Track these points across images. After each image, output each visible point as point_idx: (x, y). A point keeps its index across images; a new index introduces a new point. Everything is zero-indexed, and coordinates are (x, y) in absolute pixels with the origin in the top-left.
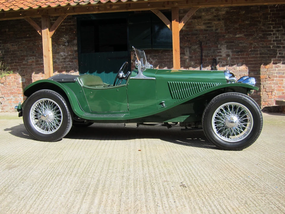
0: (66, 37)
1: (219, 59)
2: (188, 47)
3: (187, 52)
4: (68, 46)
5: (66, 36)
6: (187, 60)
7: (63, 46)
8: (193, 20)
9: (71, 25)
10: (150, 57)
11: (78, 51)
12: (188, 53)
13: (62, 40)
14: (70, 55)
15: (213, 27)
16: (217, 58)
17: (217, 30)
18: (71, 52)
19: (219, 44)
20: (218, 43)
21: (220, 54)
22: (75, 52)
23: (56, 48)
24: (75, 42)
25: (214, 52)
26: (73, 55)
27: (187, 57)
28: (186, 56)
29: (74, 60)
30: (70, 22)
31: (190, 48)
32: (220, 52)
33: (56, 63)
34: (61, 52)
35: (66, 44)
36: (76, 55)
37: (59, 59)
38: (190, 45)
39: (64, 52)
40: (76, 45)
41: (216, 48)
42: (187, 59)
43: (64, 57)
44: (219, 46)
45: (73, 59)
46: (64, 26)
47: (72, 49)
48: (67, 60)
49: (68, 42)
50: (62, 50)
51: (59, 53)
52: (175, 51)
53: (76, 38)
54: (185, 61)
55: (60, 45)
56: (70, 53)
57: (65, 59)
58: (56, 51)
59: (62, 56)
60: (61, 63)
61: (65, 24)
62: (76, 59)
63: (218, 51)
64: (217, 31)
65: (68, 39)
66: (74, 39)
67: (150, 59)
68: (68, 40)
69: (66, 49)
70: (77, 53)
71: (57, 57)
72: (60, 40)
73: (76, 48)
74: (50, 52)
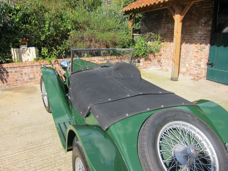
4: (205, 26)
5: (205, 17)
7: (201, 26)
9: (209, 8)
11: (211, 31)
13: (201, 22)
14: (205, 34)
18: (206, 32)
22: (209, 32)
23: (196, 28)
24: (211, 23)
26: (207, 34)
29: (207, 39)
30: (209, 5)
33: (195, 40)
34: (199, 31)
35: (203, 25)
36: (209, 34)
37: (197, 37)
39: (201, 31)
40: (211, 25)
43: (200, 35)
45: (206, 37)
46: (204, 10)
47: (207, 29)
48: (202, 38)
49: (205, 24)
50: (200, 30)
51: (197, 32)
53: (212, 19)
55: (199, 25)
56: (205, 32)
57: (201, 37)
58: (196, 31)
59: (199, 35)
60: (198, 40)
61: (206, 7)
62: (209, 37)
65: (205, 20)
66: (210, 20)
68: (205, 22)
69: (202, 29)
70: (210, 32)
71: (196, 35)
72: (200, 22)
73: (210, 29)
74: (179, 33)
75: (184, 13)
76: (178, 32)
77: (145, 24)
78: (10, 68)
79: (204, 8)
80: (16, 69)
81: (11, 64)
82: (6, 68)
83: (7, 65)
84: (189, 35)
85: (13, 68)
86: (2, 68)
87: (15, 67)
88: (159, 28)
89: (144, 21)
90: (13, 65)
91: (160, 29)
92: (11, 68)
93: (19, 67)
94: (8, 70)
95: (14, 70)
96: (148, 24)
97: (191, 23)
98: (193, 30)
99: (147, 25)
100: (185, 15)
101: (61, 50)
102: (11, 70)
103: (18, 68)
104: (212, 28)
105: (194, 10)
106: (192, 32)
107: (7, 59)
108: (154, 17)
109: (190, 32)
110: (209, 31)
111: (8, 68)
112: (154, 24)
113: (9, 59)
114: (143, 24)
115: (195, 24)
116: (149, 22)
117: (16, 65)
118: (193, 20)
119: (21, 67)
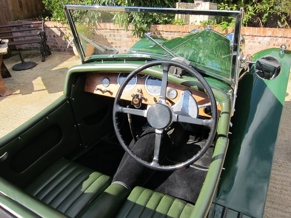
78: (166, 32)
80: (173, 35)
81: (168, 26)
82: (161, 31)
83: (163, 27)
85: (170, 32)
86: (157, 30)
87: (172, 32)
90: (170, 28)
92: (168, 32)
93: (178, 32)
94: (163, 34)
95: (171, 35)
101: (257, 10)
102: (168, 35)
103: (176, 33)
107: (165, 19)
111: (163, 31)
113: (166, 19)
117: (174, 28)
119: (180, 32)
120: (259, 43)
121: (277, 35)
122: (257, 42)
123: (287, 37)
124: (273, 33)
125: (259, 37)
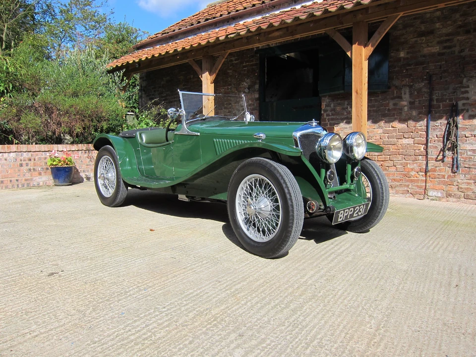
0: (247, 81)
1: (464, 104)
2: (408, 86)
3: (405, 94)
4: (249, 92)
5: (247, 79)
6: (406, 109)
7: (243, 93)
8: (419, 39)
9: (253, 65)
10: (347, 105)
11: (259, 99)
12: (407, 96)
13: (243, 86)
14: (250, 105)
15: (455, 46)
16: (460, 103)
17: (462, 51)
18: (252, 101)
19: (465, 77)
20: (463, 76)
21: (465, 95)
22: (256, 101)
23: (236, 96)
24: (257, 87)
25: (454, 92)
26: (254, 105)
27: (405, 103)
28: (404, 101)
29: (254, 112)
30: (252, 61)
31: (411, 87)
32: (467, 92)
35: (247, 90)
36: (256, 104)
37: (238, 110)
38: (412, 82)
40: (258, 91)
41: (459, 85)
42: (405, 106)
44: (465, 80)
46: (245, 67)
47: (253, 96)
49: (249, 89)
51: (239, 102)
52: (356, 94)
53: (258, 81)
54: (401, 109)
55: (240, 92)
56: (250, 102)
58: (236, 100)
61: (247, 64)
62: (256, 110)
63: (463, 90)
64: (462, 54)
65: (249, 84)
66: (255, 83)
67: (347, 108)
68: (249, 86)
70: (258, 102)
71: (237, 107)
72: (241, 86)
73: (257, 96)
74: (210, 102)
75: (216, 69)
76: (209, 100)
77: (147, 96)
79: (244, 64)
84: (225, 108)
88: (175, 101)
89: (144, 90)
91: (175, 103)
96: (153, 95)
97: (228, 89)
98: (231, 101)
99: (151, 97)
100: (217, 71)
104: (259, 94)
105: (231, 69)
106: (230, 104)
108: (162, 83)
109: (226, 104)
110: (257, 99)
112: (163, 95)
114: (143, 96)
115: (234, 90)
116: (155, 91)
118: (230, 85)
120: (6, 160)
121: (22, 150)
122: (4, 160)
123: (31, 152)
124: (18, 148)
125: (4, 154)
